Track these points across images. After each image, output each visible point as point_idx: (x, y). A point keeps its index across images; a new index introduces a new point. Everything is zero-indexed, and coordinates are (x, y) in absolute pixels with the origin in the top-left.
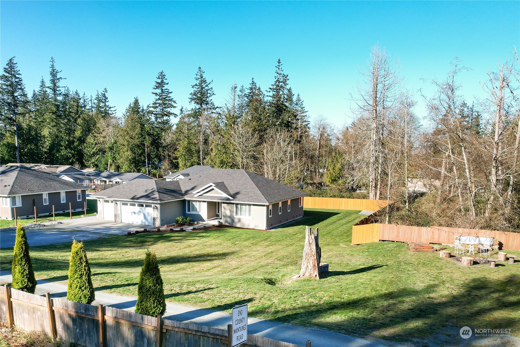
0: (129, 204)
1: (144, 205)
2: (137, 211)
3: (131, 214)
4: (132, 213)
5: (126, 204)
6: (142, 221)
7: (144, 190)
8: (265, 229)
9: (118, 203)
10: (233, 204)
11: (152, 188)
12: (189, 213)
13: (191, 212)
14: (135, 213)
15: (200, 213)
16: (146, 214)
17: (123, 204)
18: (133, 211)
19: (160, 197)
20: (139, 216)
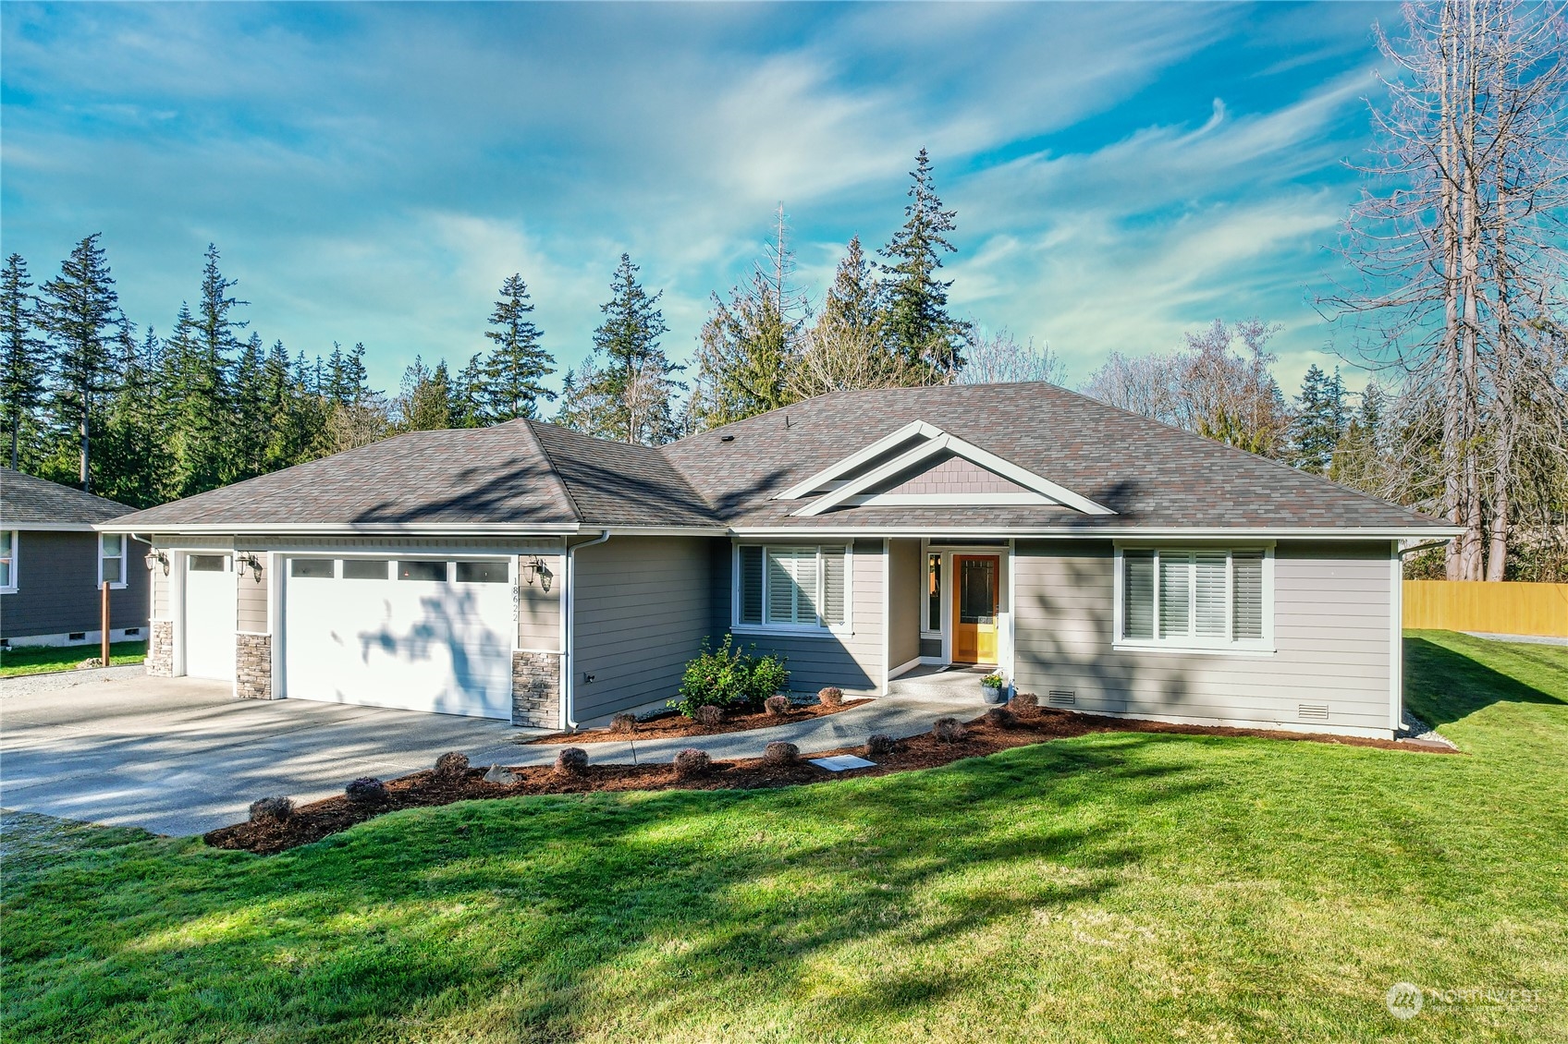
0: (338, 566)
1: (452, 569)
2: (400, 630)
3: (358, 646)
4: (367, 640)
5: (323, 568)
6: (439, 702)
7: (455, 470)
8: (1389, 736)
9: (268, 558)
10: (1103, 549)
11: (507, 455)
12: (750, 629)
13: (770, 626)
14: (387, 641)
15: (835, 629)
16: (472, 649)
17: (303, 568)
18: (374, 628)
19: (573, 500)
20: (420, 663)
